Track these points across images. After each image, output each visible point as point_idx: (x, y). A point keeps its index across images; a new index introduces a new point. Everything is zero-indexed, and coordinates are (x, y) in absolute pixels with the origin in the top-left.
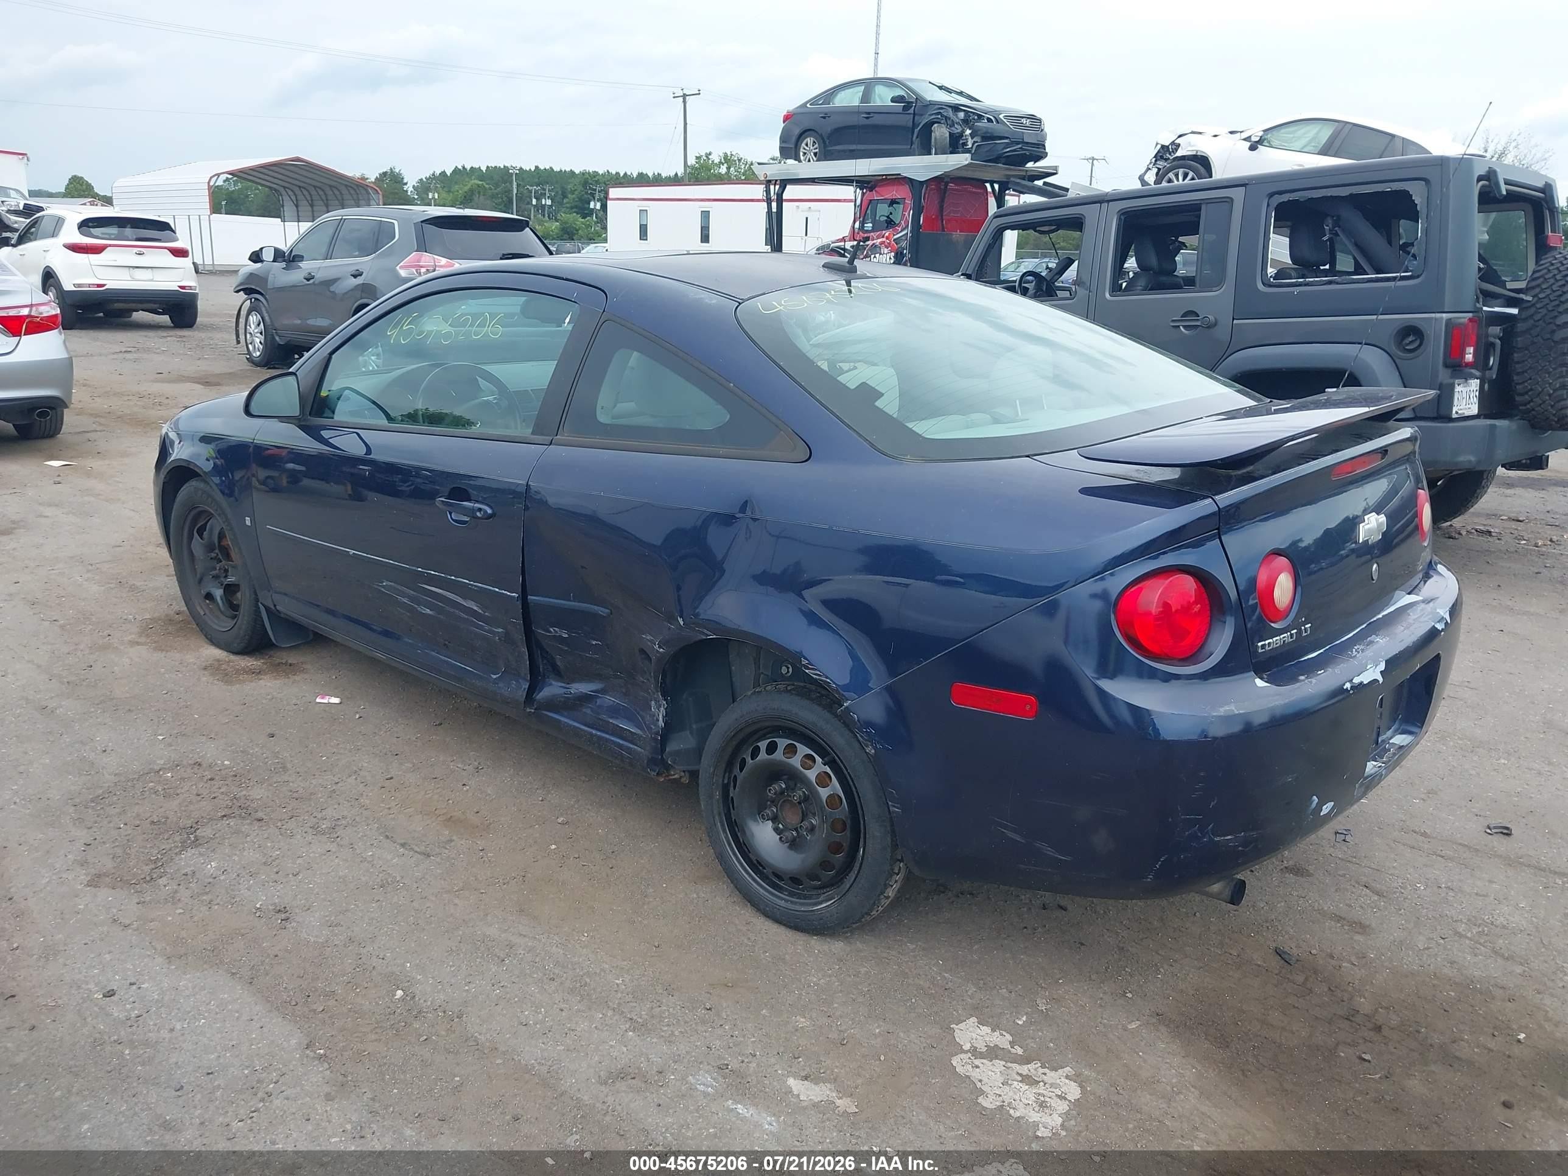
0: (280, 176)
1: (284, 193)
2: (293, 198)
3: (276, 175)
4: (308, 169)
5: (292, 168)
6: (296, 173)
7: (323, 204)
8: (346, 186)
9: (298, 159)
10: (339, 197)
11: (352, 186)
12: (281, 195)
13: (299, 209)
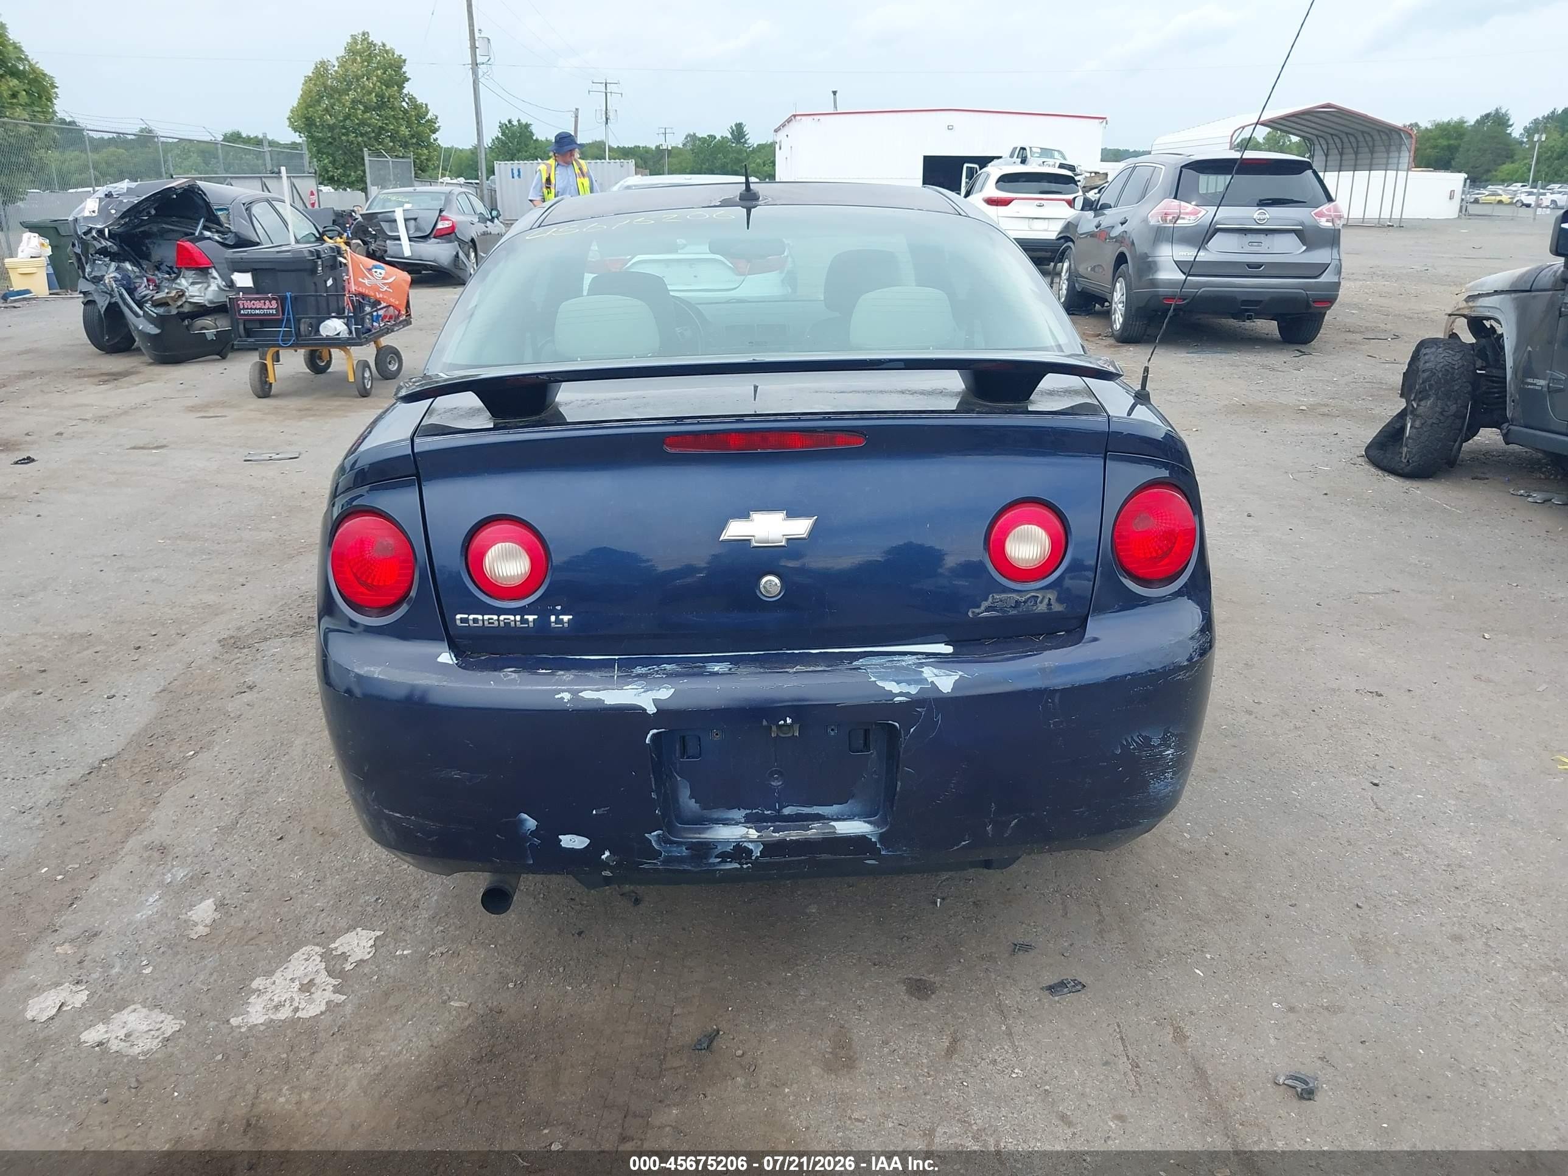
0: (1313, 125)
1: (1316, 142)
2: (1325, 147)
3: (1309, 124)
4: (1340, 115)
5: (1323, 115)
6: (1327, 120)
7: (1352, 152)
8: (1378, 131)
9: (1329, 106)
10: (1370, 144)
11: (1383, 130)
12: (1314, 144)
13: (1328, 159)
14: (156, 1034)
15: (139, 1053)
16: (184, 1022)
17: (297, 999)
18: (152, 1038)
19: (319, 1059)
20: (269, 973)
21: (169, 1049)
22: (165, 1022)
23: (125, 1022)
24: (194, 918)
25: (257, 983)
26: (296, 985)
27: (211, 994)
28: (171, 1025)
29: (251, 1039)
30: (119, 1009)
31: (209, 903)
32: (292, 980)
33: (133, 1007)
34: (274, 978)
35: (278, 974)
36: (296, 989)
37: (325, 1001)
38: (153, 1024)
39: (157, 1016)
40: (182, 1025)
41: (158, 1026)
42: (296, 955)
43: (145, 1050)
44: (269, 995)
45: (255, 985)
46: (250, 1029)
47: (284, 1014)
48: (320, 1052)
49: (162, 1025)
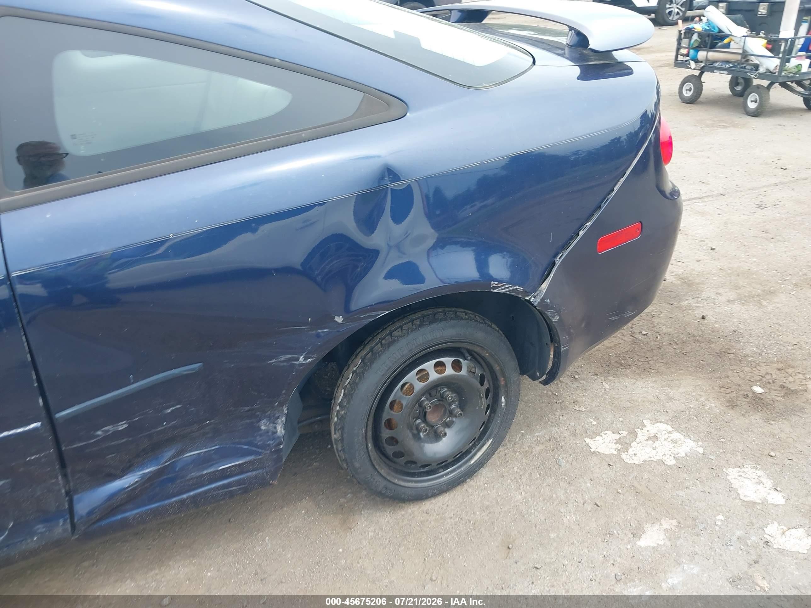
14: (743, 474)
15: (758, 470)
16: (724, 470)
17: (663, 438)
18: (747, 473)
19: (683, 407)
20: (661, 462)
21: (742, 461)
22: (734, 477)
23: (755, 492)
24: (662, 536)
25: (671, 462)
26: (656, 444)
27: (698, 475)
28: (732, 473)
29: (701, 437)
30: (753, 504)
31: (643, 542)
32: (655, 449)
33: (746, 499)
34: (661, 458)
35: (657, 458)
36: (659, 442)
37: (654, 426)
38: (740, 480)
39: (736, 484)
40: (726, 469)
41: (739, 478)
42: (636, 463)
43: (754, 470)
44: (673, 450)
45: (673, 462)
46: (697, 441)
47: (676, 435)
48: (679, 410)
49: (736, 477)
